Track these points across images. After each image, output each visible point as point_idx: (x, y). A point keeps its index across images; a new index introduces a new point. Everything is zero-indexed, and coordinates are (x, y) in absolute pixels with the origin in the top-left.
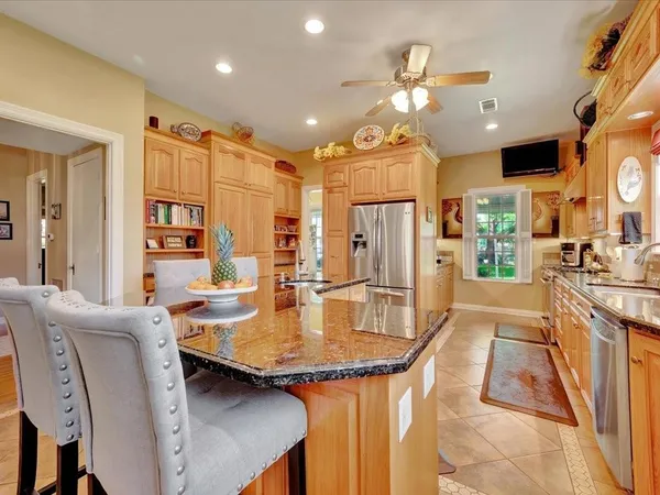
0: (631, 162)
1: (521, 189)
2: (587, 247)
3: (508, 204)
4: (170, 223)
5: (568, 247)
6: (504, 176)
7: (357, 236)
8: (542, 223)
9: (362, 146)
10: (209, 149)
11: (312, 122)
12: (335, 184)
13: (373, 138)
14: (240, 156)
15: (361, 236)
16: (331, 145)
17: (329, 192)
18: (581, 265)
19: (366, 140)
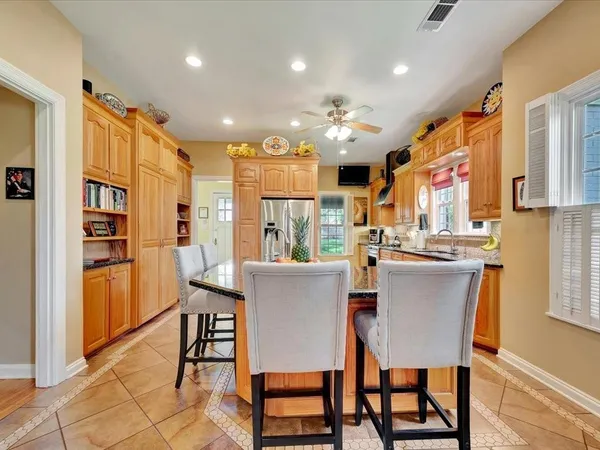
0: (424, 188)
1: (348, 193)
2: (382, 232)
3: (338, 202)
4: (99, 207)
5: (373, 232)
6: (339, 184)
7: (269, 224)
8: (359, 217)
9: (270, 151)
10: (132, 127)
11: (228, 122)
12: (245, 179)
13: (280, 147)
14: (156, 139)
15: (273, 224)
16: (244, 145)
17: (240, 186)
18: (380, 242)
19: (273, 147)
